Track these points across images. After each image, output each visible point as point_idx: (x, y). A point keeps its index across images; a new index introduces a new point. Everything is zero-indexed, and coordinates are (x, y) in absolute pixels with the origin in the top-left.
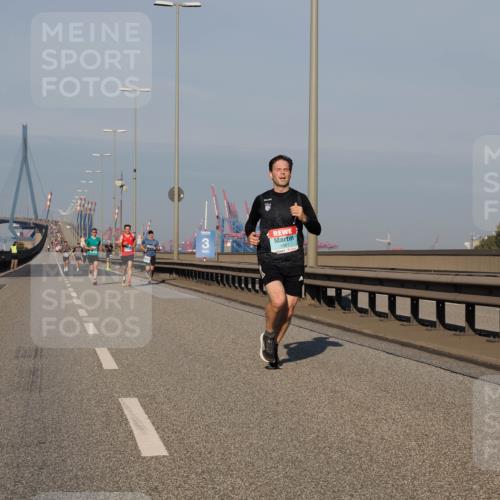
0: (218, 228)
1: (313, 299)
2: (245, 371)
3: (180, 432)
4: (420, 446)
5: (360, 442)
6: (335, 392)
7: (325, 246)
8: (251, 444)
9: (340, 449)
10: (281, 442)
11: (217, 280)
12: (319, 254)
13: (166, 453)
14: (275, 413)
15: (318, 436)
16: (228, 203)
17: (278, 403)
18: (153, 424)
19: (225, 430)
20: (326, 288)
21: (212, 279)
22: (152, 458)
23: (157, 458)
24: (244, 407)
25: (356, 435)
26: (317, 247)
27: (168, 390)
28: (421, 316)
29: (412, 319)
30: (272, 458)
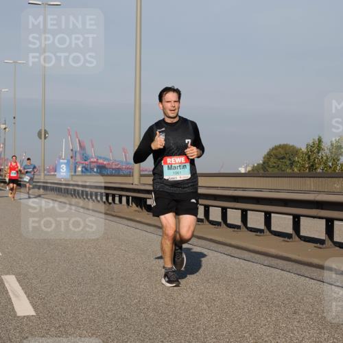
0: (72, 157)
1: (137, 206)
2: (90, 256)
3: (44, 299)
4: (209, 307)
5: (169, 305)
6: (152, 270)
7: (146, 170)
8: (93, 307)
9: (154, 310)
10: (114, 305)
11: (71, 194)
12: (141, 176)
13: (34, 313)
14: (110, 285)
15: (139, 301)
16: (79, 141)
17: (112, 279)
18: (26, 293)
19: (75, 297)
20: (146, 199)
21: (68, 193)
22: (24, 317)
23: (28, 317)
24: (89, 281)
25: (166, 300)
26: (140, 171)
27: (36, 269)
28: (211, 218)
29: (205, 220)
30: (107, 317)
